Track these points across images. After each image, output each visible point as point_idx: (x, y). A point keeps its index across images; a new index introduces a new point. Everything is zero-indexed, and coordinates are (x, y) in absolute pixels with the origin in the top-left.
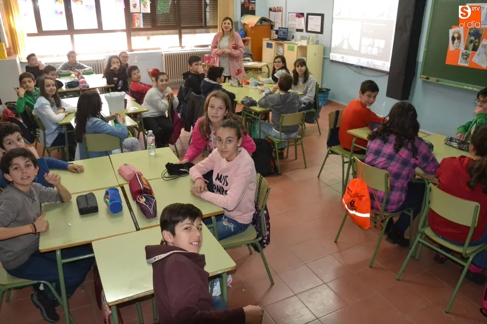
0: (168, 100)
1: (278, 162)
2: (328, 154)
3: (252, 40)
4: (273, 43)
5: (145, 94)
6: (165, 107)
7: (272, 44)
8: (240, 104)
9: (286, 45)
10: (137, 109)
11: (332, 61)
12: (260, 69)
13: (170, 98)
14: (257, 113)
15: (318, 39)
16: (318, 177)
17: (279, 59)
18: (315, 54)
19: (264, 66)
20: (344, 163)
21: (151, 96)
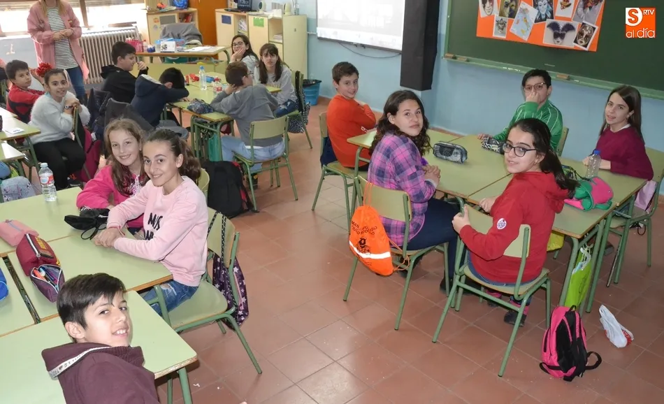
0: (72, 113)
1: (253, 195)
2: (324, 175)
3: (198, 11)
4: (232, 15)
6: (67, 125)
7: (229, 18)
9: (251, 18)
10: (21, 130)
11: (320, 39)
12: (216, 56)
13: (74, 111)
14: (214, 124)
15: (298, 7)
16: (313, 210)
17: (240, 40)
18: (295, 30)
19: (220, 51)
20: (347, 186)
21: (42, 110)
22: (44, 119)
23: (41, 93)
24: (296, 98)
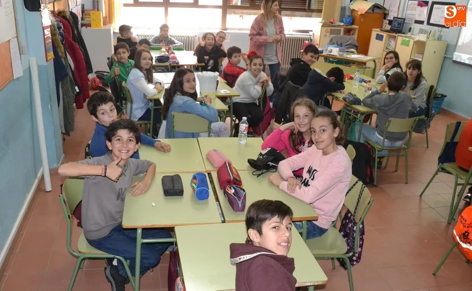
0: (262, 87)
1: (376, 172)
2: (438, 171)
3: (359, 28)
4: (385, 35)
5: (238, 77)
6: (257, 94)
7: (382, 36)
8: (341, 100)
9: (400, 38)
10: (228, 92)
11: (455, 62)
12: (364, 63)
13: (264, 85)
14: (357, 112)
15: (442, 33)
16: (421, 196)
17: (391, 55)
18: (435, 52)
19: (370, 60)
20: (457, 184)
22: (243, 88)
23: (244, 70)
24: (426, 106)
